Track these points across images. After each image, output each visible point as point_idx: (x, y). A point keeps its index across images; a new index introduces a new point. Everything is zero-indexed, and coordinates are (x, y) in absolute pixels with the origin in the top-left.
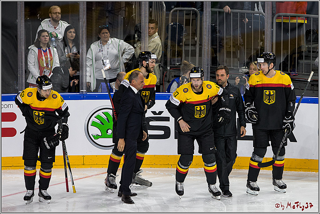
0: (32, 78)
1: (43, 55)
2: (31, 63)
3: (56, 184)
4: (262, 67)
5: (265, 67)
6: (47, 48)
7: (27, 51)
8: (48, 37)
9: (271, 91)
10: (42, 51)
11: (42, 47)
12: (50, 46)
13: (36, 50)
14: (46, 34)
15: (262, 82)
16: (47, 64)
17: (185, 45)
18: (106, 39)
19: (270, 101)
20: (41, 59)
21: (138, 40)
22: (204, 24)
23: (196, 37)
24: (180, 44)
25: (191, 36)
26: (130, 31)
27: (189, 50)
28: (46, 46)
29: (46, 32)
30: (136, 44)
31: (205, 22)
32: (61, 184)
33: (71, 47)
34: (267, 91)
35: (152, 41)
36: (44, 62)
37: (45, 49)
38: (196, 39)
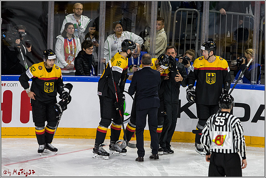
0: (58, 63)
1: (68, 44)
2: (58, 50)
3: (75, 152)
4: (204, 53)
5: (206, 53)
6: (72, 38)
7: (55, 40)
8: (74, 29)
9: (212, 74)
10: (68, 40)
11: (68, 37)
12: (74, 37)
13: (63, 39)
14: (72, 26)
15: (205, 66)
16: (71, 51)
17: (186, 40)
18: (120, 33)
19: (212, 82)
20: (67, 47)
21: (148, 35)
22: (203, 22)
23: (196, 33)
24: (182, 38)
25: (192, 32)
26: (141, 27)
27: (190, 44)
28: (71, 36)
29: (72, 25)
30: (146, 37)
31: (204, 21)
32: (79, 152)
33: (91, 38)
34: (209, 73)
35: (159, 35)
36: (69, 49)
37: (71, 39)
38: (196, 35)
